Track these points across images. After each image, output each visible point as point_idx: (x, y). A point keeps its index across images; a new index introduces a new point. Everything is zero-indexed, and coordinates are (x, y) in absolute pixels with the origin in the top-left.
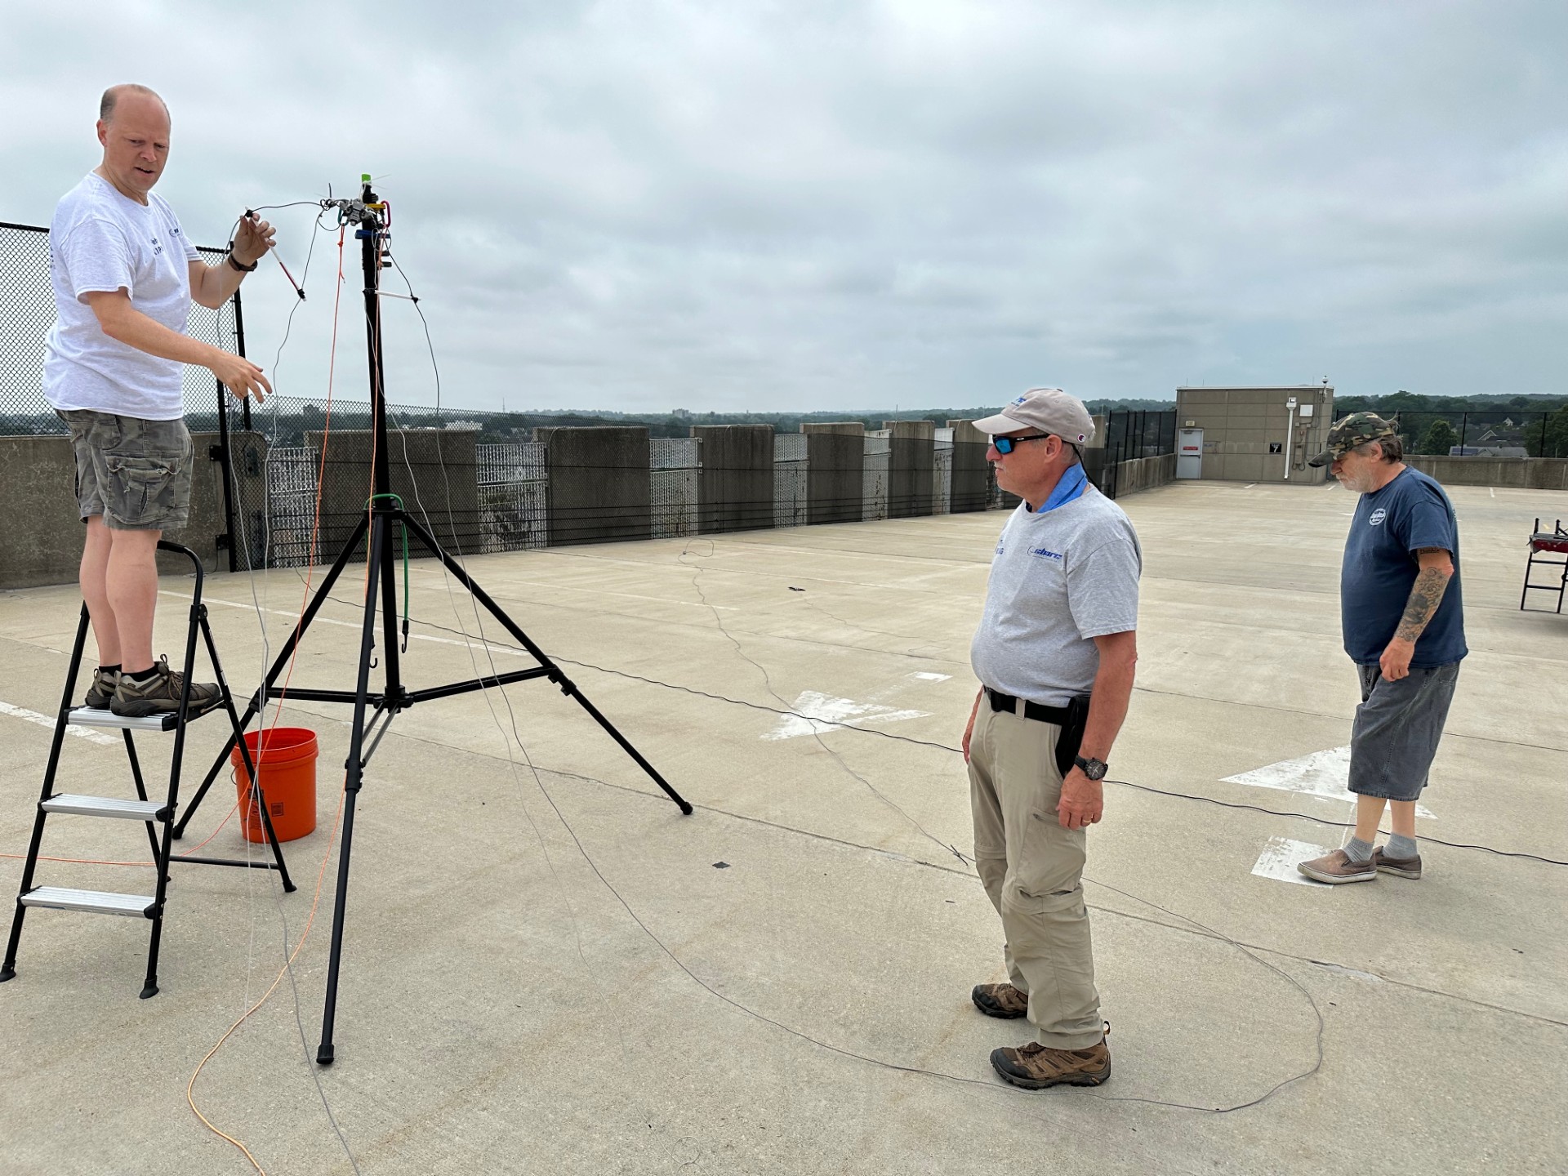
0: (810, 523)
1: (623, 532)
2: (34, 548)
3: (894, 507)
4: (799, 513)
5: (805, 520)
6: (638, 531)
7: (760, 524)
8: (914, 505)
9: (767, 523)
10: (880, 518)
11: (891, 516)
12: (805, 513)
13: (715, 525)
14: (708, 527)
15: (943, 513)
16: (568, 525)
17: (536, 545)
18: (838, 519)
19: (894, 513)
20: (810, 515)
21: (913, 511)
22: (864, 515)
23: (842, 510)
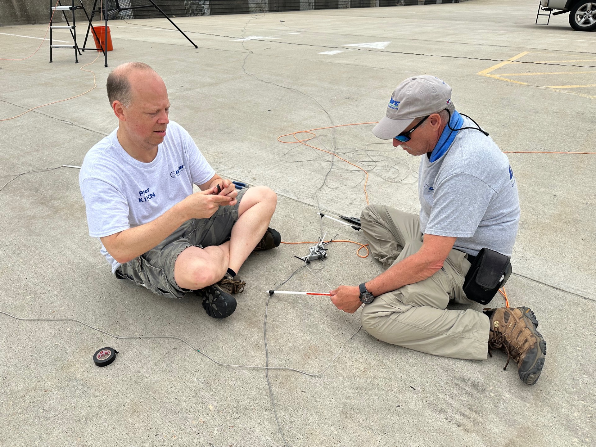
0: (315, 9)
1: (238, 10)
3: (353, 3)
4: (311, 5)
6: (244, 10)
7: (294, 8)
8: (362, 2)
9: (297, 8)
10: (347, 7)
11: (351, 7)
13: (275, 9)
14: (272, 9)
15: (376, 6)
16: (217, 7)
18: (327, 7)
20: (315, 6)
21: (362, 5)
22: (339, 6)
23: (329, 4)
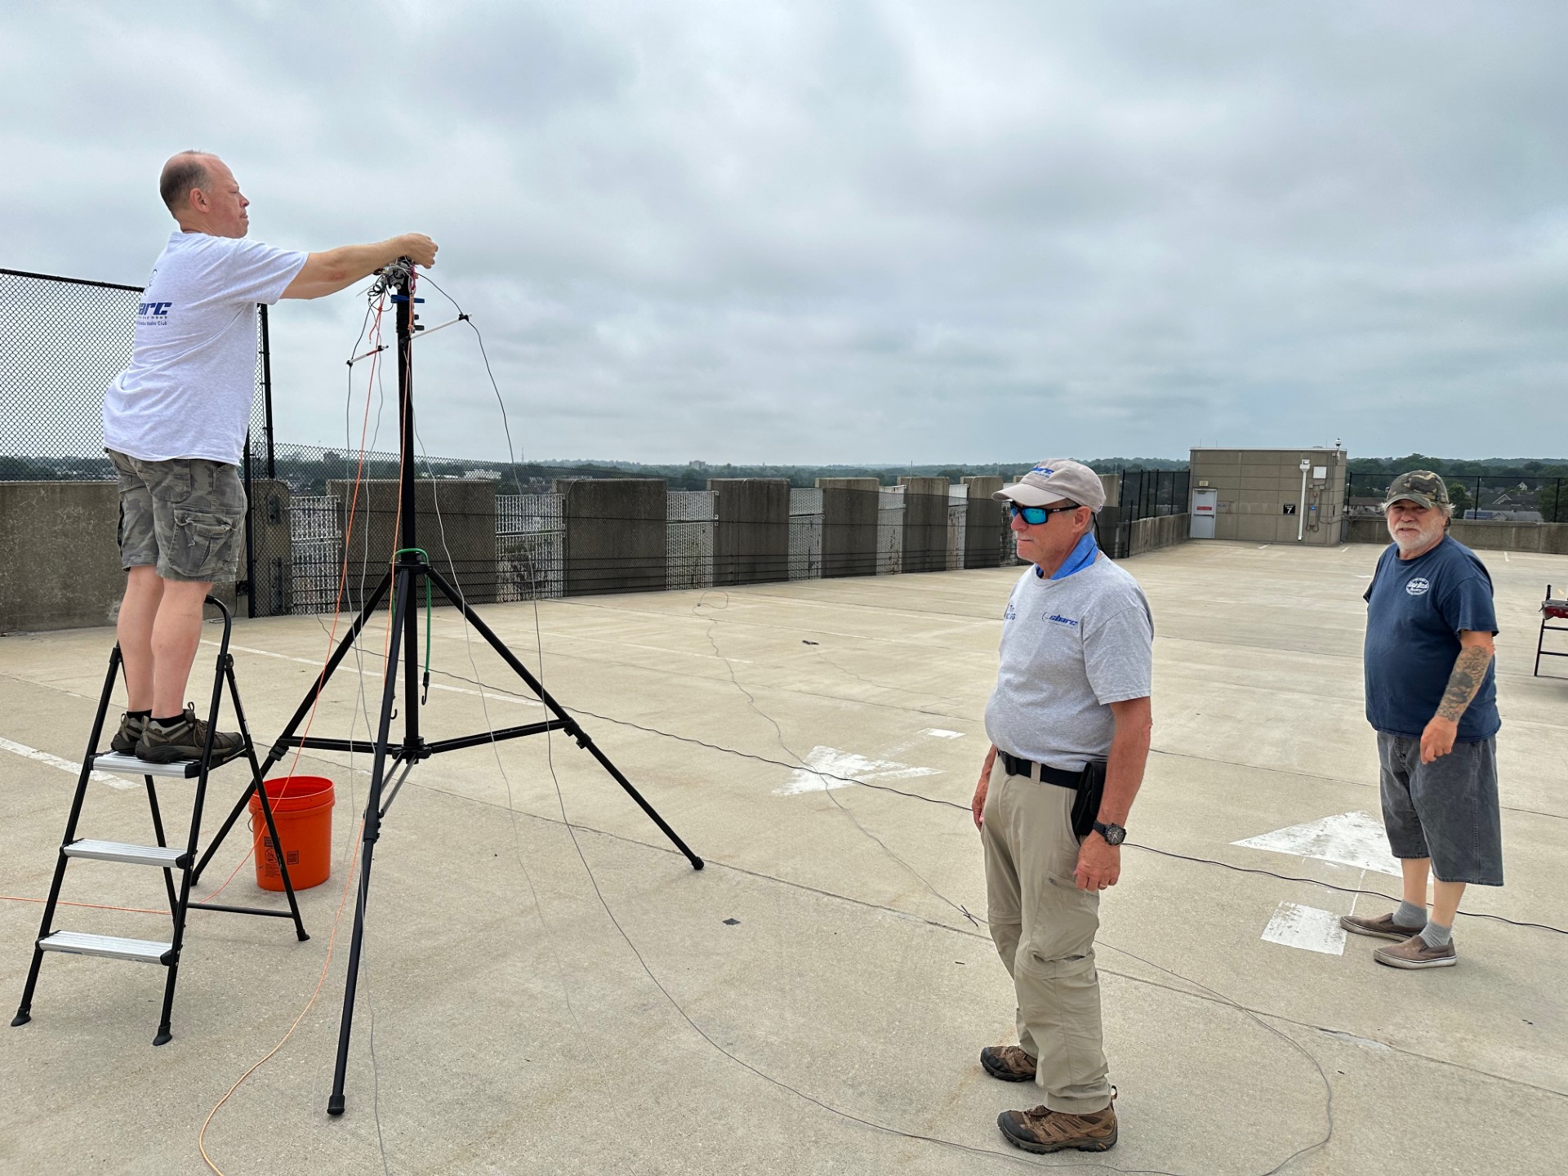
0: (824, 576)
1: (638, 583)
2: (56, 591)
3: (908, 561)
4: (814, 567)
5: (820, 574)
6: (653, 582)
7: (774, 576)
8: (928, 560)
9: (782, 575)
10: (894, 572)
11: (905, 571)
12: (820, 567)
13: (730, 578)
14: (722, 579)
15: (957, 568)
16: (583, 575)
17: (551, 595)
18: (852, 572)
19: (908, 568)
20: (824, 569)
21: (927, 566)
22: (878, 569)
23: (856, 564)
